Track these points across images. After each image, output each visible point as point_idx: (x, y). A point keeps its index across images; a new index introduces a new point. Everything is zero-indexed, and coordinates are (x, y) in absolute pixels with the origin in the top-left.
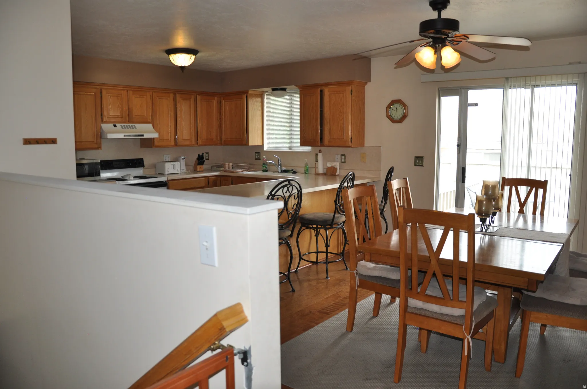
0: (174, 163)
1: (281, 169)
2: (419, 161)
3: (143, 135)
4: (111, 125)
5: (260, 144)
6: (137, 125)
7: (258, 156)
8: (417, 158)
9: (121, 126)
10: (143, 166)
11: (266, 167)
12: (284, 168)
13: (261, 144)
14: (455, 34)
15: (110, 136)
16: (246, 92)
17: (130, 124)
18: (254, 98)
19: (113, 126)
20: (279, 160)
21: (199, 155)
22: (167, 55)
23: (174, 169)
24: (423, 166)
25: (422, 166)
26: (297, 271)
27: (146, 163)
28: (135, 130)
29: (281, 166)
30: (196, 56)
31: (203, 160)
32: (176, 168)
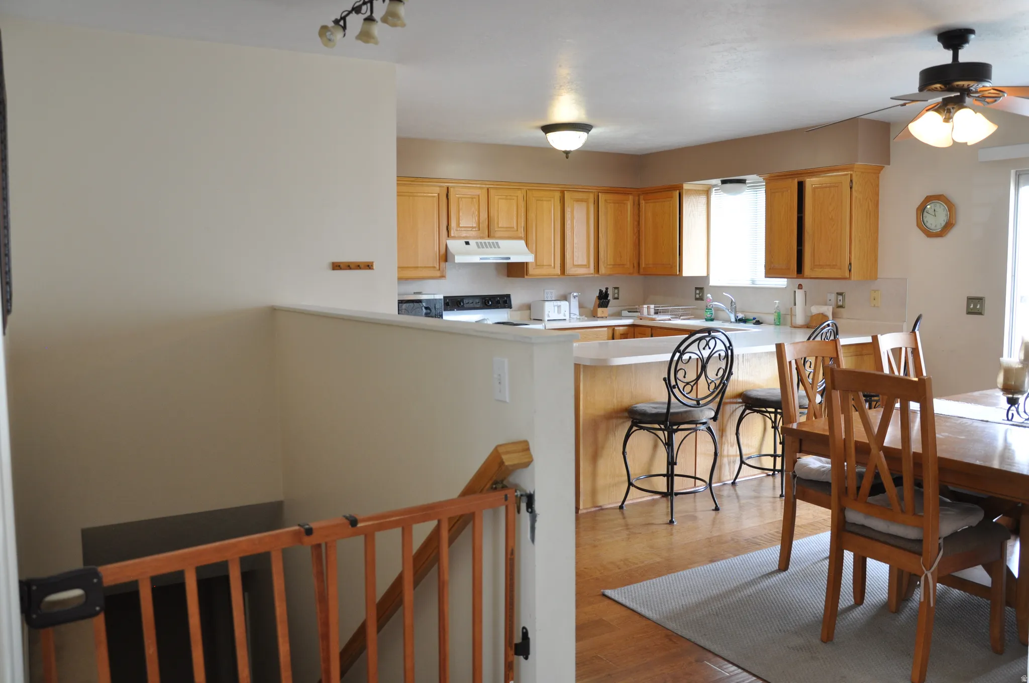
0: (559, 303)
1: (736, 317)
2: (975, 306)
3: (509, 258)
4: (463, 242)
5: (703, 273)
6: (502, 243)
7: (699, 294)
8: (970, 300)
9: (477, 243)
10: (510, 307)
11: (712, 314)
12: (740, 316)
13: (705, 274)
14: (983, 87)
15: (458, 259)
16: (679, 188)
17: (491, 241)
18: (692, 197)
19: (465, 244)
20: (732, 301)
21: (601, 291)
22: (544, 134)
23: (559, 312)
24: (982, 315)
25: (980, 314)
26: (735, 483)
27: (515, 301)
28: (497, 250)
29: (736, 312)
30: (588, 134)
31: (607, 299)
32: (563, 312)
